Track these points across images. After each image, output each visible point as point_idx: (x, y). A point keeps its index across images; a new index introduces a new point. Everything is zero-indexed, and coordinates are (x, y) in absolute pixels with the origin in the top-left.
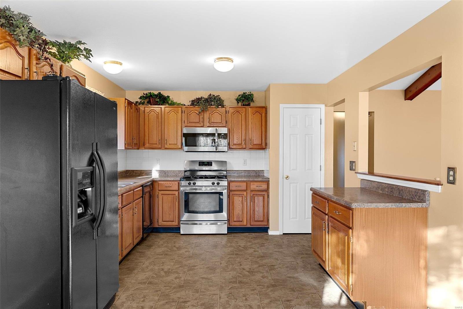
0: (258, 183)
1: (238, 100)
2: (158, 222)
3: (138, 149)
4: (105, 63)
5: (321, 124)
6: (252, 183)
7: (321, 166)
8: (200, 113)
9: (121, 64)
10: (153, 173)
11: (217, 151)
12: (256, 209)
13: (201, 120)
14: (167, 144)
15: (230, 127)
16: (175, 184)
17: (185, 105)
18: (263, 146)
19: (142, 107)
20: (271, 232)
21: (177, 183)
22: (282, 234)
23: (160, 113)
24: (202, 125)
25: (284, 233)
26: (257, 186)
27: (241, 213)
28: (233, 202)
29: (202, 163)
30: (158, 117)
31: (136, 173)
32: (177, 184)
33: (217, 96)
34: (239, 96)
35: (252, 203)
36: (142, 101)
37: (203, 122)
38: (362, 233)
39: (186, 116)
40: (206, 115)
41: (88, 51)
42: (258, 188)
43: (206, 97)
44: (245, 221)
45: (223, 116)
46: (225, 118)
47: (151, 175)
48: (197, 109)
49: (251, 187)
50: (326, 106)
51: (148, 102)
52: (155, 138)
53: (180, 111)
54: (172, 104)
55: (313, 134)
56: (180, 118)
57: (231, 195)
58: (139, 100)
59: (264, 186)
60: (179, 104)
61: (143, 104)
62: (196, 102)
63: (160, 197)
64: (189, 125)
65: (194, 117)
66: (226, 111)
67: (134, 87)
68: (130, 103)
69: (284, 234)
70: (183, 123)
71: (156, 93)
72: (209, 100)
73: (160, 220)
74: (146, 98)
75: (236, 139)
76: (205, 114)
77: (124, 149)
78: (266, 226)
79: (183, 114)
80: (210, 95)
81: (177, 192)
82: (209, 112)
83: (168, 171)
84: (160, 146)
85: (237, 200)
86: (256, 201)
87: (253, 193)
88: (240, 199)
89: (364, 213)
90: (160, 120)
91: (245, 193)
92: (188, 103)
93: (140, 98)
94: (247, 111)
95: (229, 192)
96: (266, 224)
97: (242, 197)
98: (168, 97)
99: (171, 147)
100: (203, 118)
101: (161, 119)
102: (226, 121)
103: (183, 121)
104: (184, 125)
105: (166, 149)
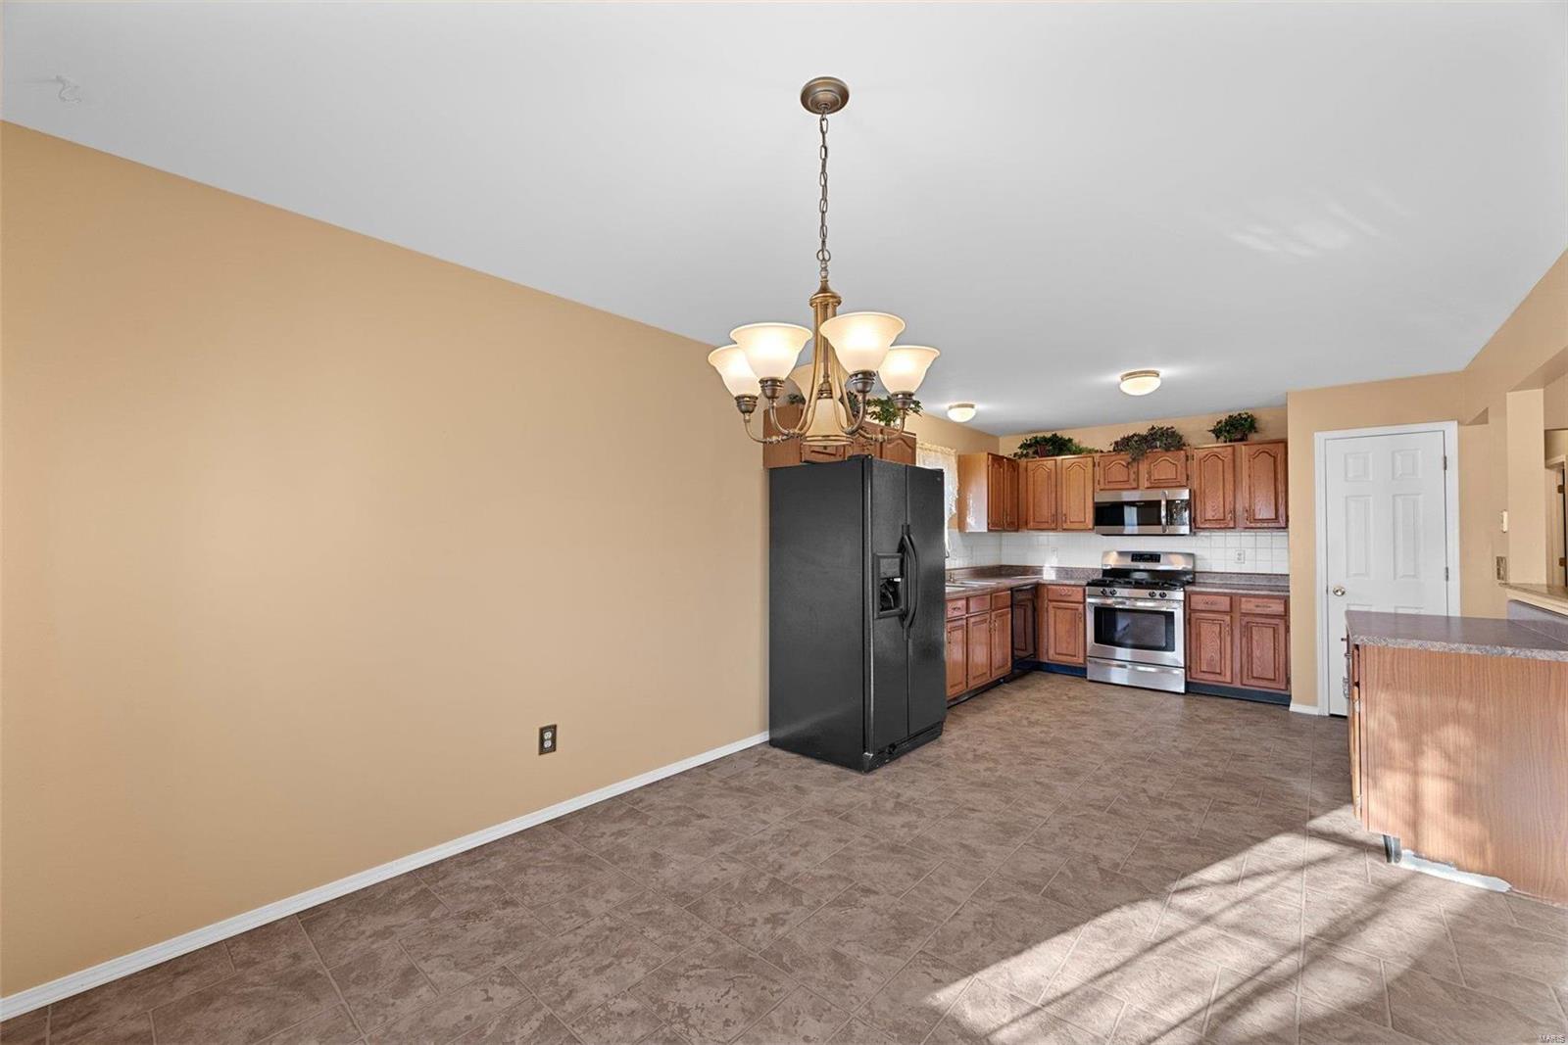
0: (1260, 600)
1: (1217, 432)
2: (1047, 652)
3: (1017, 530)
4: (951, 408)
5: (1445, 468)
6: (1243, 599)
7: (1447, 569)
8: (1128, 464)
9: (972, 406)
10: (1045, 572)
11: (1167, 532)
12: (1257, 653)
13: (1133, 476)
14: (1066, 522)
15: (1196, 486)
16: (1078, 592)
17: (1102, 452)
18: (1279, 522)
19: (1023, 462)
20: (1294, 707)
21: (1080, 589)
22: (1327, 714)
23: (1053, 468)
24: (1134, 485)
25: (1331, 712)
26: (1257, 606)
27: (1217, 658)
28: (1199, 635)
29: (1138, 557)
30: (1049, 477)
31: (1016, 571)
32: (1082, 592)
33: (1168, 429)
34: (1218, 423)
35: (1244, 640)
36: (1025, 452)
37: (1137, 480)
38: (1382, 697)
39: (1102, 472)
40: (1143, 467)
41: (917, 403)
42: (1259, 611)
43: (1145, 433)
44: (1228, 673)
45: (1179, 467)
46: (1184, 470)
47: (1042, 574)
48: (1125, 457)
49: (1243, 606)
50: (1460, 423)
51: (1034, 453)
52: (1045, 511)
53: (1090, 464)
54: (1079, 451)
55: (1418, 494)
56: (1091, 477)
57: (1193, 620)
58: (1019, 451)
59: (1277, 608)
60: (1090, 451)
61: (1026, 456)
62: (1123, 445)
63: (1051, 612)
64: (1107, 487)
65: (1118, 472)
66: (1187, 456)
67: (1010, 430)
68: (997, 459)
69: (1332, 715)
70: (1096, 484)
71: (1048, 435)
72: (1149, 438)
73: (1051, 652)
74: (1030, 446)
75: (1211, 509)
76: (1140, 466)
77: (986, 531)
78: (1283, 692)
79: (1097, 468)
80: (1153, 428)
81: (1082, 606)
82: (1150, 460)
83: (1072, 570)
84: (1053, 526)
85: (1209, 633)
86: (1255, 637)
87: (1246, 619)
88: (1217, 629)
89: (1388, 658)
90: (1053, 483)
91: (1228, 618)
92: (1107, 447)
93: (1020, 447)
94: (1238, 454)
95: (1190, 615)
96: (1283, 687)
97: (1220, 624)
98: (1070, 440)
99: (1073, 527)
100: (1137, 474)
101: (1056, 479)
102: (1187, 476)
103: (1096, 482)
104: (1097, 487)
105: (1065, 530)
